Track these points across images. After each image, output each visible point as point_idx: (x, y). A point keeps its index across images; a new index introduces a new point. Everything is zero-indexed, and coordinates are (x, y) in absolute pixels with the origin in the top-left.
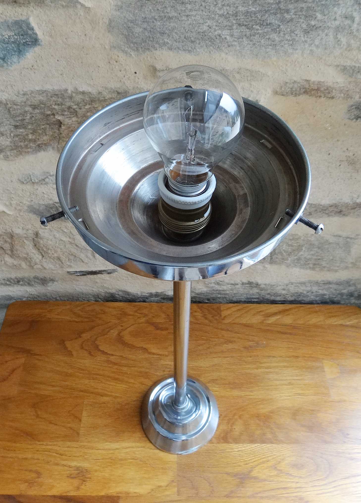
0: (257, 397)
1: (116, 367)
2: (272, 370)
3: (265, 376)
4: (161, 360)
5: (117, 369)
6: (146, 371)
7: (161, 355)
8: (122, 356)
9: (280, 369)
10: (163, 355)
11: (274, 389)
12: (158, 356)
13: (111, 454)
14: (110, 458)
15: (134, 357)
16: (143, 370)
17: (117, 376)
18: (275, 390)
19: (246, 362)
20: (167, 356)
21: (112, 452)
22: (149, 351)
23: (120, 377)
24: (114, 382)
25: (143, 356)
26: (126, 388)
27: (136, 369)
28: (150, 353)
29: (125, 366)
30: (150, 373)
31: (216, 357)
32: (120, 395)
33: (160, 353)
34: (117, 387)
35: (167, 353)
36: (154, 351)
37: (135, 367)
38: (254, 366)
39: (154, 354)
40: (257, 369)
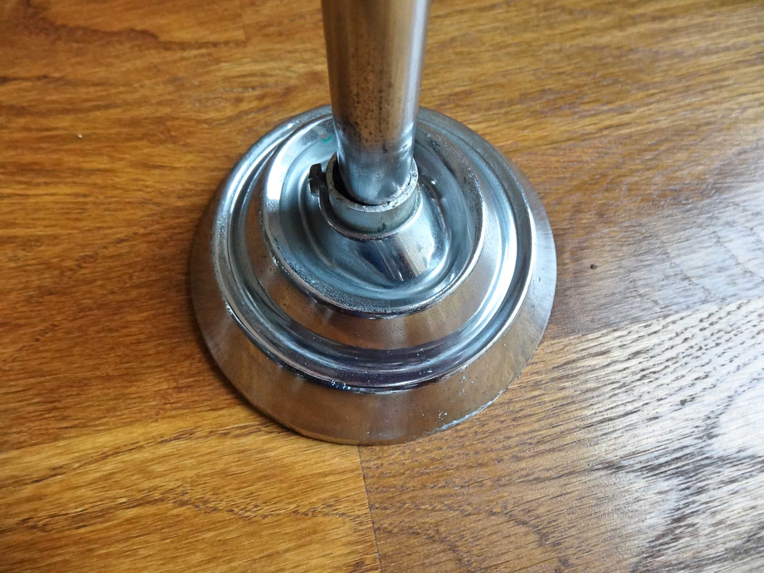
0: (653, 126)
1: (22, 121)
2: (680, 22)
3: (661, 45)
4: (218, 61)
5: (26, 129)
6: (159, 114)
7: (215, 45)
8: (45, 77)
9: (708, 12)
10: (226, 43)
11: (710, 86)
12: (204, 51)
13: (29, 500)
14: (25, 521)
15: (101, 73)
16: (145, 111)
17: (28, 157)
18: (714, 89)
19: (571, 12)
20: (239, 44)
21: (28, 490)
22: (163, 38)
23: (40, 157)
24: (20, 183)
25: (139, 64)
26: (77, 195)
27: (114, 113)
28: (167, 46)
29: (67, 111)
30: (174, 119)
31: (446, 16)
32: (50, 231)
33: (212, 38)
34: (32, 200)
35: (239, 35)
36: (185, 35)
37: (107, 107)
38: (606, 20)
39: (183, 46)
40: (620, 26)
